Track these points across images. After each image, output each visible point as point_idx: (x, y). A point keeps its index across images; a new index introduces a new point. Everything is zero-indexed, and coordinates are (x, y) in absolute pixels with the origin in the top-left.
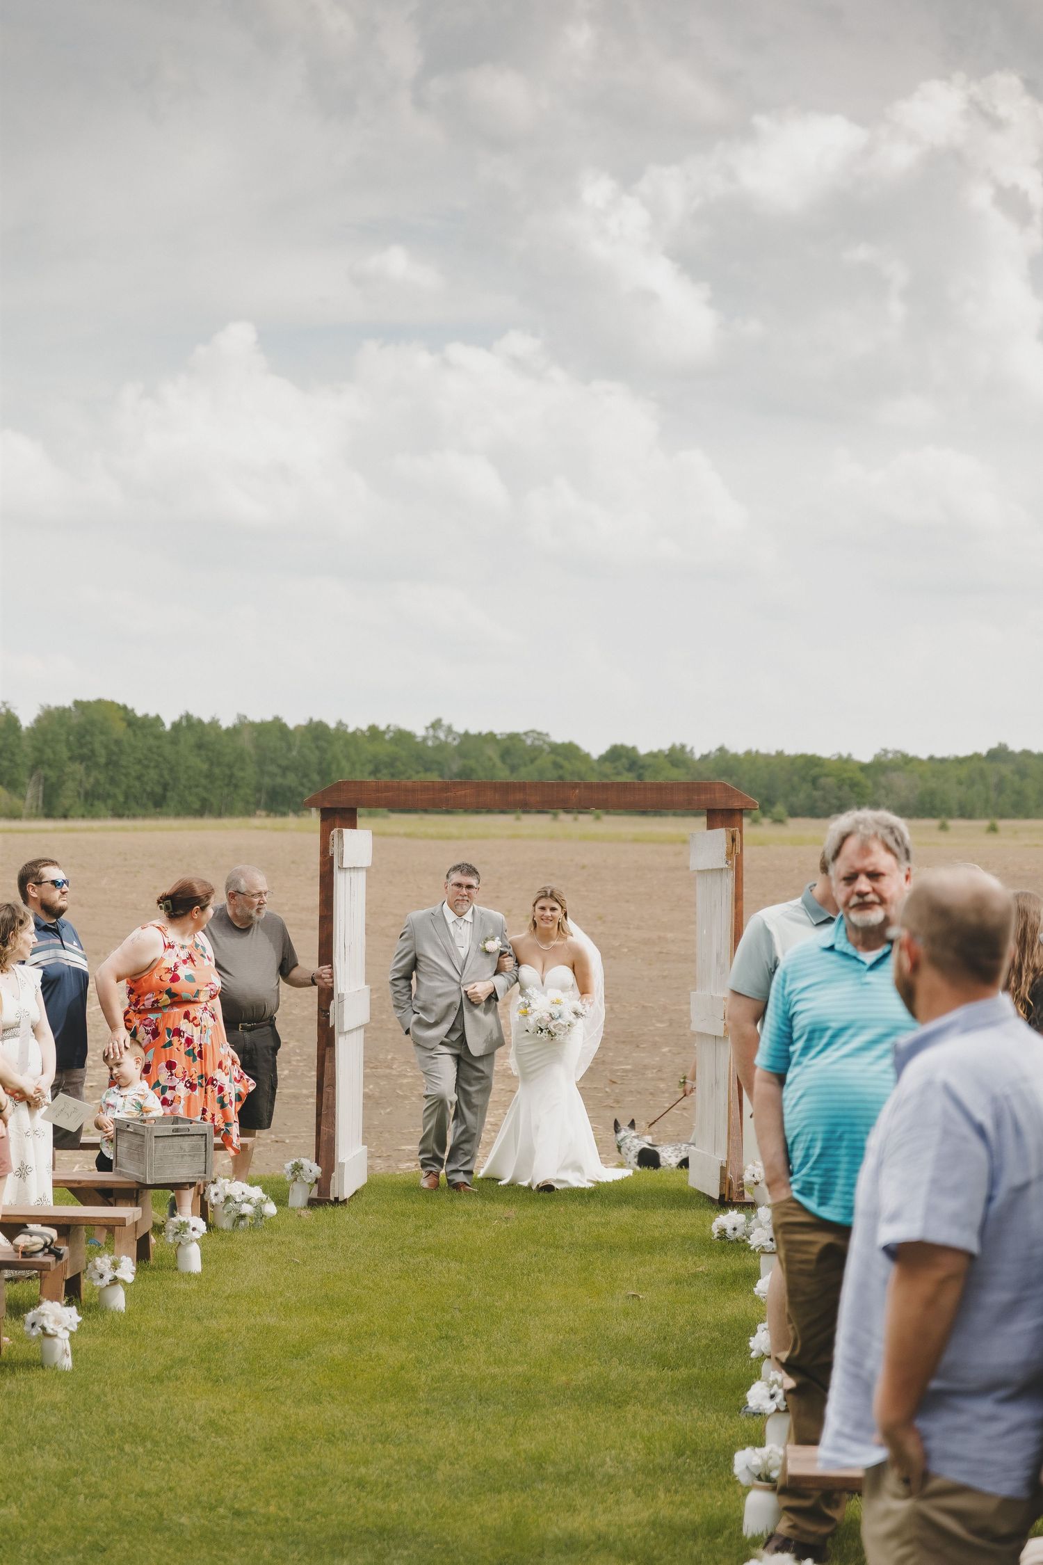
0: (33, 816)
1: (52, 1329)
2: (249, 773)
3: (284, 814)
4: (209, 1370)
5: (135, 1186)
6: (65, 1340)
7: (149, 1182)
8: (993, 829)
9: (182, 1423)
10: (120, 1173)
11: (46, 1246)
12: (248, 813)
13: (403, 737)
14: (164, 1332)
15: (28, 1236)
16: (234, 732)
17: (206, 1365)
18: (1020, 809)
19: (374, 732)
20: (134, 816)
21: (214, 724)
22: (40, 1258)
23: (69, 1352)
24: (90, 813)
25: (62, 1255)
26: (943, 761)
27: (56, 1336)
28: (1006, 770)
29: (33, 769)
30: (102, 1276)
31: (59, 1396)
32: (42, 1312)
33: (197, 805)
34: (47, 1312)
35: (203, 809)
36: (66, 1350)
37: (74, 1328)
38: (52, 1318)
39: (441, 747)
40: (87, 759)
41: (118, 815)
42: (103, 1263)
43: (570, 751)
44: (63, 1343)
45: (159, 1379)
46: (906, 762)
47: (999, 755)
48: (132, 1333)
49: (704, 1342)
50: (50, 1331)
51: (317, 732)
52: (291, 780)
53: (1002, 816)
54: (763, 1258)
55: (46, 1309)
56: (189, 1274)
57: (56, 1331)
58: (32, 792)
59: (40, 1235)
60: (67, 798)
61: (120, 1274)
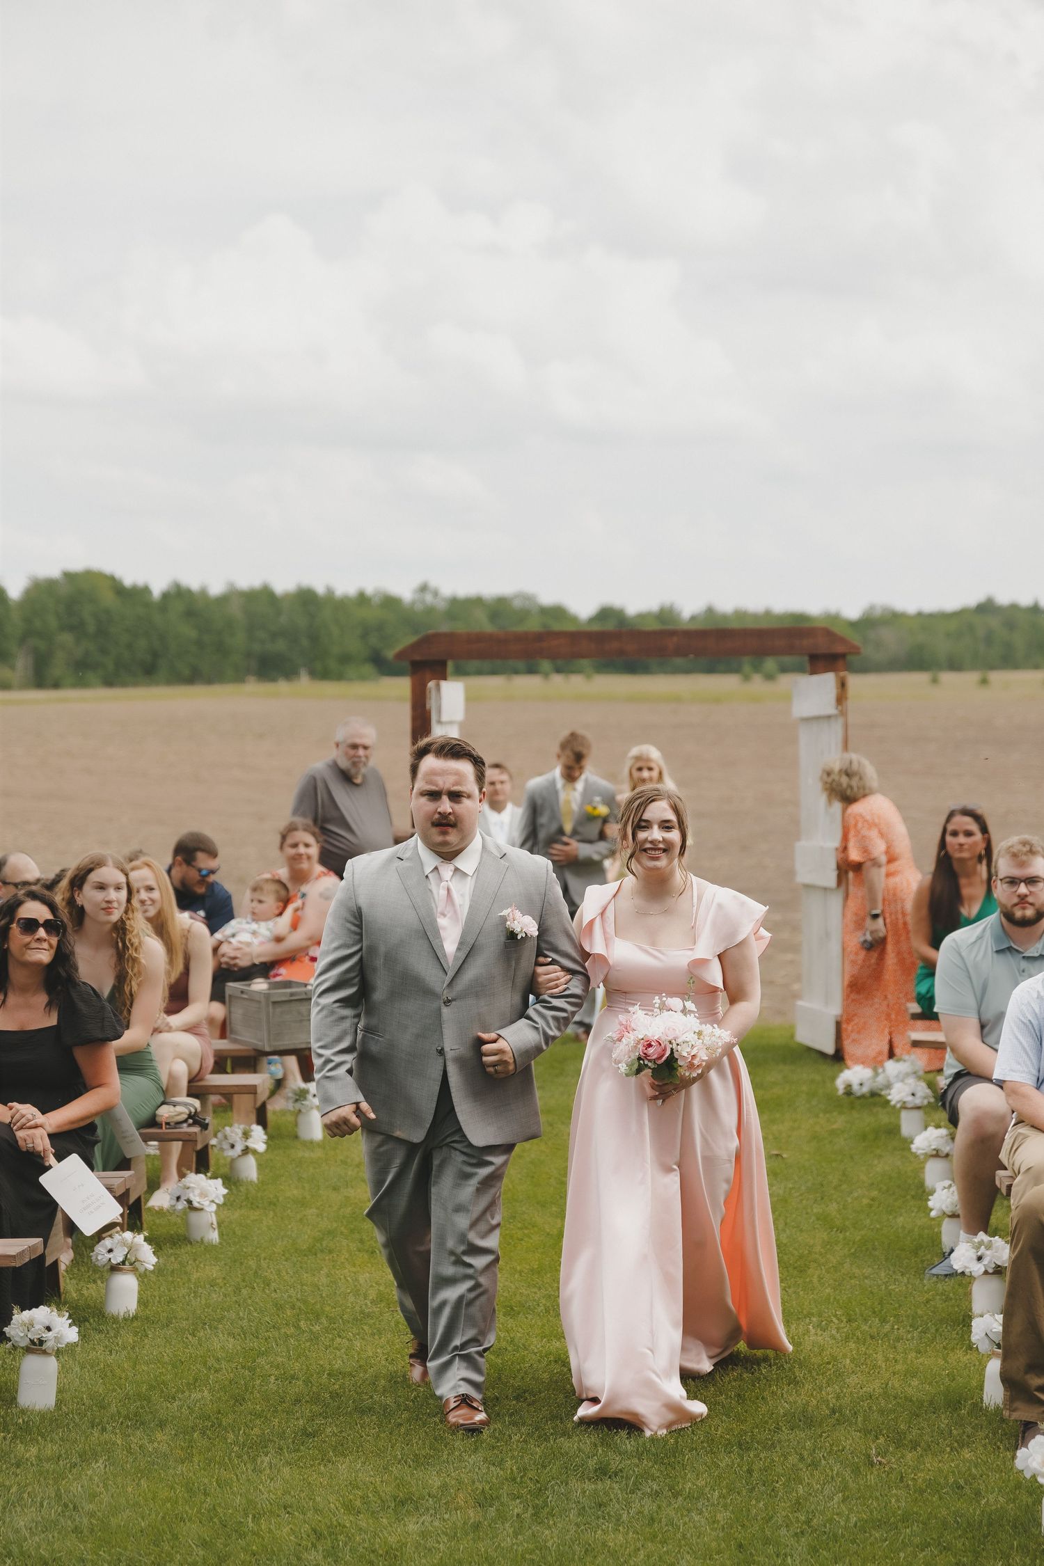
0: (24, 686)
1: (199, 1203)
2: (239, 640)
3: (274, 680)
4: (362, 1241)
5: (252, 1053)
6: (210, 1212)
7: (267, 1049)
8: (984, 682)
9: (351, 1298)
10: (235, 1041)
11: (190, 1116)
12: (239, 678)
13: (390, 602)
14: (303, 1203)
15: (172, 1107)
16: (224, 600)
17: (357, 1236)
18: (1008, 661)
19: (362, 599)
20: (124, 685)
21: (203, 593)
22: (185, 1128)
23: (215, 1225)
24: (81, 683)
25: (207, 1124)
26: (932, 616)
27: (202, 1209)
28: (994, 622)
29: (23, 640)
30: (233, 1146)
31: (214, 1272)
32: (188, 1185)
33: (186, 672)
34: (192, 1185)
35: (193, 677)
36: (212, 1224)
37: (221, 1201)
38: (197, 1192)
39: (430, 611)
40: (77, 628)
41: (109, 682)
42: (234, 1132)
43: (558, 612)
44: (210, 1213)
45: (311, 1251)
46: (893, 618)
47: (987, 608)
48: (270, 1203)
49: (865, 1201)
50: (196, 1204)
51: (306, 599)
52: (281, 646)
53: (992, 667)
54: (904, 1114)
55: (191, 1182)
56: (312, 1142)
57: (202, 1205)
58: (22, 663)
59: (185, 1104)
60: (58, 668)
61: (251, 1143)
